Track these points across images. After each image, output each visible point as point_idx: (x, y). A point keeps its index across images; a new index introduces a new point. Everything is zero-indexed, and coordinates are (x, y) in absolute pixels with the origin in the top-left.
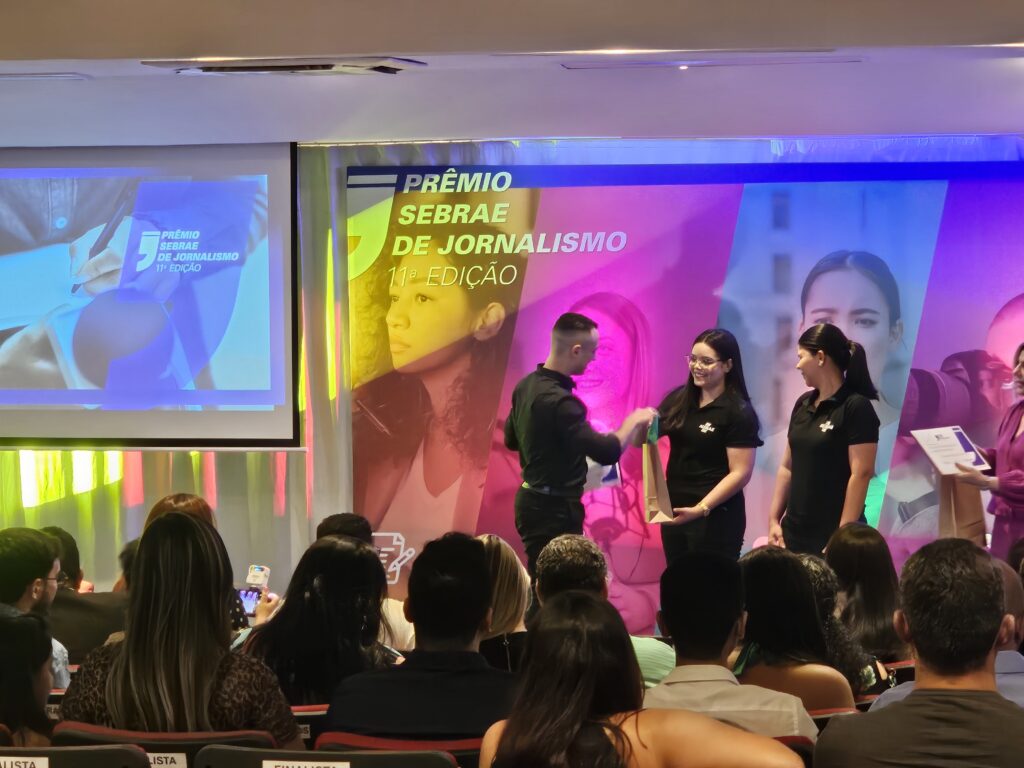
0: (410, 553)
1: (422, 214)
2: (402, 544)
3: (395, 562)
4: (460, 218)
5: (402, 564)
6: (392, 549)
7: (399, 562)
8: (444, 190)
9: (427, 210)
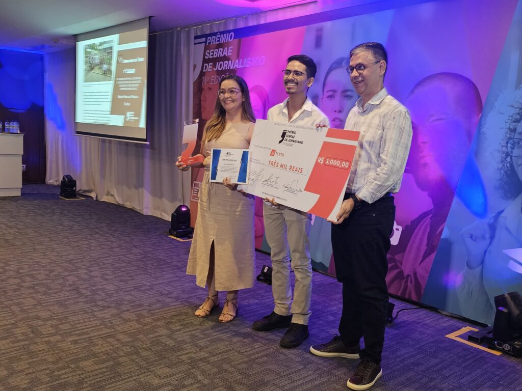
1: (211, 54)
4: (220, 54)
8: (217, 43)
9: (212, 52)
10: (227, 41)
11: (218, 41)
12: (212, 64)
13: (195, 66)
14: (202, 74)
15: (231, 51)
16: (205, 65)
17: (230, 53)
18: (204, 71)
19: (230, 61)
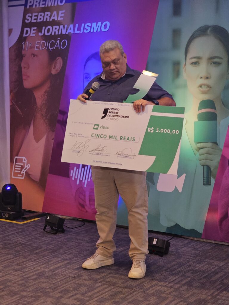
0: (28, 166)
1: (34, 18)
2: (26, 162)
3: (23, 170)
4: (47, 19)
5: (26, 170)
6: (22, 164)
7: (25, 170)
8: (41, 6)
9: (35, 16)
10: (56, 5)
11: (43, 4)
12: (36, 28)
13: (10, 31)
14: (22, 39)
15: (63, 15)
16: (25, 29)
17: (61, 17)
18: (25, 35)
19: (62, 27)
